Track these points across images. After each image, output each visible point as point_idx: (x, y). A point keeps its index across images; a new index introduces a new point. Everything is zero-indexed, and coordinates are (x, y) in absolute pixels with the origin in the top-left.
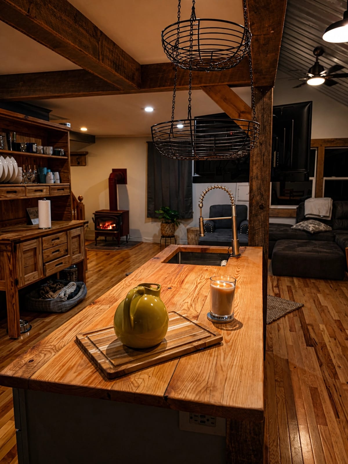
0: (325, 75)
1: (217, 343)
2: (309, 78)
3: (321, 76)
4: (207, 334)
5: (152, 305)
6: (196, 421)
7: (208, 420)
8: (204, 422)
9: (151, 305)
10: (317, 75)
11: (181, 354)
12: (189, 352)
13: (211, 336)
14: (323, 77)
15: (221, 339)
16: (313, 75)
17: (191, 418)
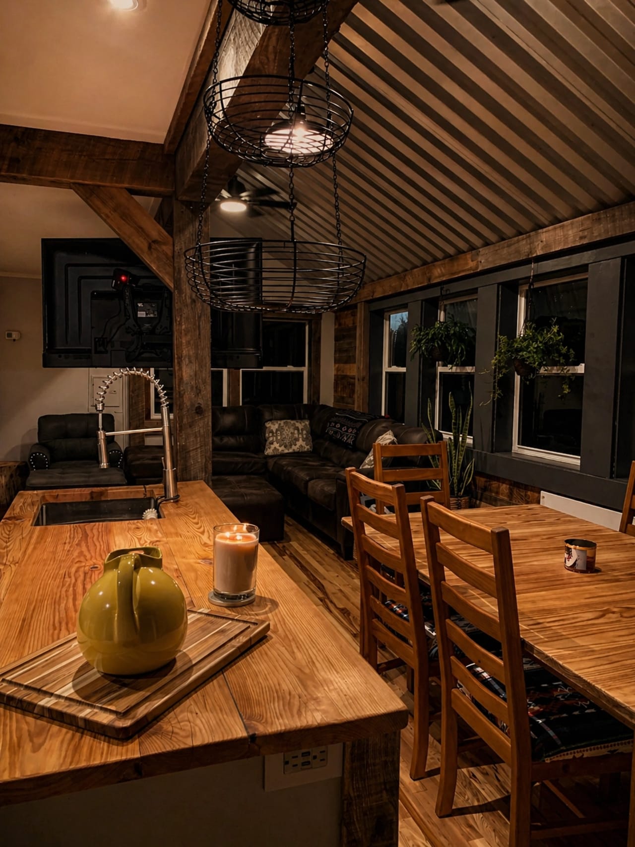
0: (247, 199)
1: (262, 638)
2: (223, 199)
3: (243, 199)
4: (243, 626)
5: (153, 583)
6: (294, 766)
7: (315, 757)
8: (308, 763)
9: (152, 585)
10: (235, 195)
11: (223, 665)
12: (232, 658)
13: (249, 627)
14: (245, 201)
15: (268, 628)
16: (229, 195)
17: (287, 763)
